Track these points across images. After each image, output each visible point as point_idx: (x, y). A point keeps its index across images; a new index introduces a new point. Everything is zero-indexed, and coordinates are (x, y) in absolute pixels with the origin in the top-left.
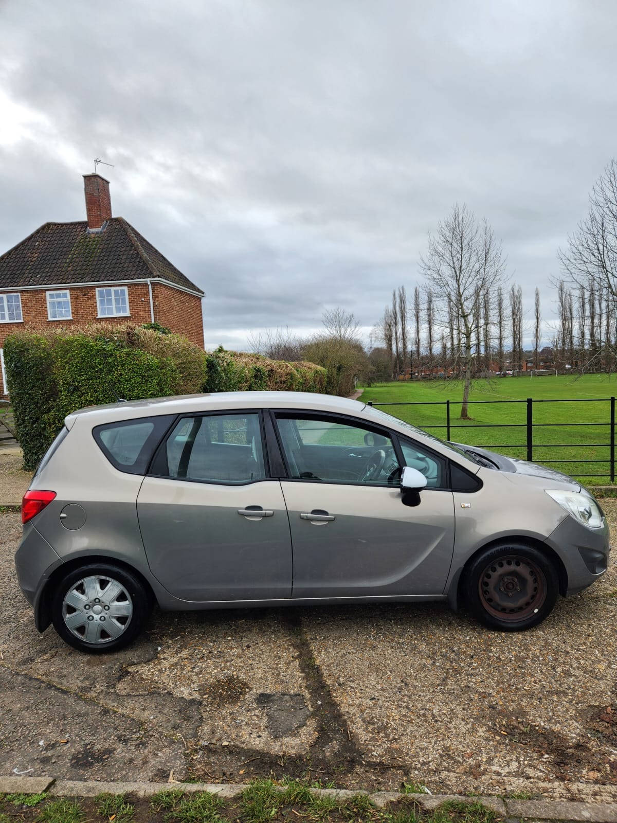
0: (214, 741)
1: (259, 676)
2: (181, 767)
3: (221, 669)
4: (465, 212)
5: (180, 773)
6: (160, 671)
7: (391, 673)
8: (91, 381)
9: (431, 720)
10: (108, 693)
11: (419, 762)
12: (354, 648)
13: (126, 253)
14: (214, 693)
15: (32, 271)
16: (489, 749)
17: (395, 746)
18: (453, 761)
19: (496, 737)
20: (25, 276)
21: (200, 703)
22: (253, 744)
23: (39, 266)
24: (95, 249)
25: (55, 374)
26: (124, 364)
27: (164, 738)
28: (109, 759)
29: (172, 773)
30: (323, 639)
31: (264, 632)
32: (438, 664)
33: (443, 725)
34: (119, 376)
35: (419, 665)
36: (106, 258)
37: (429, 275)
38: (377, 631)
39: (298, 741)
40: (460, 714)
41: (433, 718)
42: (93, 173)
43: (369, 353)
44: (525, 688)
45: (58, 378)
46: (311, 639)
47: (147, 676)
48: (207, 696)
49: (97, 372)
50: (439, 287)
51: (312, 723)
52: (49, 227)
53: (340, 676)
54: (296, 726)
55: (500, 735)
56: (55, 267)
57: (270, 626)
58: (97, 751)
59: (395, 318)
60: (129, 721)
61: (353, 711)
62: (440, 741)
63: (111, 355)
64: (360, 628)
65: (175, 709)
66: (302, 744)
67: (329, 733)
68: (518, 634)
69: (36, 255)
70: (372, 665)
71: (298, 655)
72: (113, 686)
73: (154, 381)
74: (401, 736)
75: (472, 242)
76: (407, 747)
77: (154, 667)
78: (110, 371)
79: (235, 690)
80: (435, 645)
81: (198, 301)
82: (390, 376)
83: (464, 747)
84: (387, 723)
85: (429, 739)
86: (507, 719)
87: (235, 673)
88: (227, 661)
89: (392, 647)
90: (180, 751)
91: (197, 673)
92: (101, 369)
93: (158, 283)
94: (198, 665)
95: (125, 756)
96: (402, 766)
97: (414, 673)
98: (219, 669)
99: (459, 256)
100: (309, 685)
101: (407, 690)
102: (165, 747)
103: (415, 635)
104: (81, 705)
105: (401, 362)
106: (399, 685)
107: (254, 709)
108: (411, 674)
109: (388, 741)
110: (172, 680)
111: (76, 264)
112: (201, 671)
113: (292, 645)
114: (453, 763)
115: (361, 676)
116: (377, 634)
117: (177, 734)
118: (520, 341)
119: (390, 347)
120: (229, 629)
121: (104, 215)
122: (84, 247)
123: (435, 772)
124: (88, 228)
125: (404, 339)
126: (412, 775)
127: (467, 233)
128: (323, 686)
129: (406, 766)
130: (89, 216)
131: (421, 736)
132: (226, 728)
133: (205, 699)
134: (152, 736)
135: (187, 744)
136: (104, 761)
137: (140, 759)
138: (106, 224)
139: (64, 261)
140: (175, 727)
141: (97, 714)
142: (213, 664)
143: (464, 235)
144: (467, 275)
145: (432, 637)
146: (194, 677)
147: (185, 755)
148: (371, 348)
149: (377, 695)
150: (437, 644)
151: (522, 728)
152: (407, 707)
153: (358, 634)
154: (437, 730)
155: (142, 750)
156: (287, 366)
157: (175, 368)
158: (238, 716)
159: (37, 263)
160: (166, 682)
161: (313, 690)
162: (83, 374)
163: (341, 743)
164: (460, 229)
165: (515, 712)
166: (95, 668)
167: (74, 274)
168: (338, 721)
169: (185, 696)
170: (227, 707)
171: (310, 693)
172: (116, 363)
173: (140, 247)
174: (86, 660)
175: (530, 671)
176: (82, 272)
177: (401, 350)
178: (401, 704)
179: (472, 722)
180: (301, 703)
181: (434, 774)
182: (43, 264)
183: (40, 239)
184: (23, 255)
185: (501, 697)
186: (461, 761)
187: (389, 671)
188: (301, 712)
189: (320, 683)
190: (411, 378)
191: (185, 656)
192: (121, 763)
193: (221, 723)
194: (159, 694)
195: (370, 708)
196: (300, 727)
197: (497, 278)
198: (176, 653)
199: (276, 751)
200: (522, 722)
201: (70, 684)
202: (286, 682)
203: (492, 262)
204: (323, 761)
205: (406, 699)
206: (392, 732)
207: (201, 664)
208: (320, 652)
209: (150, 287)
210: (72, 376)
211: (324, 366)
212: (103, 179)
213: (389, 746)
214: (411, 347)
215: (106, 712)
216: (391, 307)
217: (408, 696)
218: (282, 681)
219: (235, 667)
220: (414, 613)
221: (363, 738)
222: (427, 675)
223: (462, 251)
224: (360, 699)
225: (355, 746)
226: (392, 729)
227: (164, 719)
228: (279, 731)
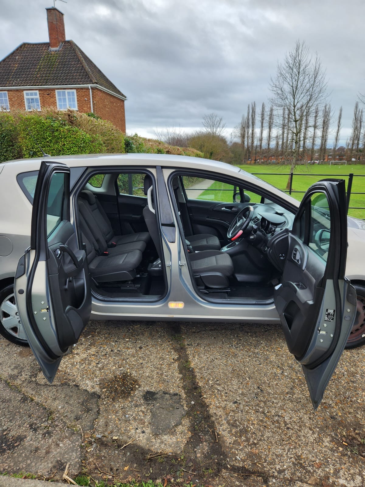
0: (106, 434)
1: (147, 375)
2: (76, 460)
3: (118, 366)
4: (304, 46)
5: (75, 466)
6: (73, 364)
7: (249, 379)
8: (44, 148)
9: (284, 427)
10: (30, 382)
11: (275, 469)
12: (220, 355)
13: (75, 66)
14: (111, 388)
15: (14, 76)
16: (335, 460)
17: (255, 451)
18: (305, 471)
19: (339, 448)
20: (10, 79)
21: (99, 397)
22: (137, 439)
23: (19, 73)
24: (54, 62)
25: (20, 142)
26: (66, 138)
27: (66, 429)
28: (19, 447)
29: (67, 466)
30: (197, 345)
31: (153, 336)
32: (286, 374)
33: (294, 433)
34: (63, 146)
35: (271, 374)
36: (61, 69)
37: (275, 91)
38: (237, 341)
39: (174, 439)
40: (308, 423)
41: (285, 425)
42: (52, 7)
43: (230, 145)
44: (358, 401)
45: (22, 146)
46: (188, 345)
47: (62, 368)
48: (105, 390)
49: (48, 142)
50: (281, 100)
51: (186, 422)
52: (25, 46)
53: (209, 379)
54: (173, 425)
55: (342, 446)
56: (28, 74)
57: (157, 332)
58: (11, 437)
59: (248, 123)
60: (41, 410)
61: (220, 413)
62: (292, 449)
63: (57, 130)
64: (224, 338)
65: (79, 401)
66: (177, 442)
67: (200, 434)
68: (347, 351)
69: (17, 65)
70: (234, 370)
71: (178, 358)
72: (35, 375)
73: (87, 151)
74: (259, 441)
75: (306, 68)
76: (265, 453)
77: (69, 361)
78: (57, 142)
79: (128, 386)
80: (283, 357)
81: (122, 102)
82: (242, 161)
83: (313, 457)
84: (247, 426)
85: (283, 446)
86: (347, 430)
87: (129, 371)
88: (124, 359)
89: (249, 356)
90: (77, 443)
91: (100, 369)
92: (50, 140)
93: (96, 88)
94: (102, 361)
95: (33, 444)
96: (261, 473)
97: (268, 380)
98: (117, 366)
99: (297, 78)
100: (185, 385)
101: (262, 396)
102: (66, 437)
103: (267, 347)
104: (7, 392)
105: (250, 152)
106: (256, 391)
107: (141, 405)
108: (265, 382)
109: (249, 445)
110: (80, 374)
111: (42, 72)
112: (103, 367)
113: (173, 348)
114: (305, 473)
115: (226, 380)
116: (238, 344)
117: (78, 425)
118: (325, 141)
119: (243, 142)
120: (128, 332)
121: (60, 38)
122: (48, 61)
123: (290, 481)
124: (50, 47)
125: (253, 137)
126: (270, 483)
127: (304, 62)
128: (196, 387)
129: (265, 473)
130: (50, 38)
131: (276, 442)
132: (117, 422)
133: (104, 392)
134: (57, 426)
135: (84, 436)
136: (14, 448)
137: (45, 448)
138: (62, 44)
139: (35, 70)
140: (77, 418)
141: (17, 401)
142: (113, 361)
143: (302, 63)
144: (300, 92)
145: (280, 349)
146: (98, 371)
147: (81, 447)
148: (231, 142)
149: (238, 399)
150: (284, 356)
151: (360, 440)
152: (263, 413)
153: (223, 343)
154: (290, 438)
155: (47, 439)
156: (178, 149)
157: (102, 142)
158: (128, 411)
159: (17, 71)
160: (75, 374)
161: (188, 390)
162: (38, 143)
163: (209, 444)
164: (299, 59)
165: (353, 423)
166: (24, 358)
167: (41, 80)
168: (207, 422)
169: (89, 389)
170: (120, 402)
171: (186, 393)
172: (60, 136)
173: (84, 62)
174: (19, 351)
175: (360, 385)
176: (47, 78)
177: (250, 144)
178: (258, 409)
179: (318, 432)
180: (178, 403)
181: (289, 483)
182: (21, 72)
183: (19, 54)
184: (8, 66)
185: (339, 408)
186: (312, 471)
187: (248, 377)
188: (178, 412)
189: (194, 384)
190: (255, 163)
191: (93, 353)
192: (28, 451)
193: (114, 416)
194: (69, 385)
195: (233, 411)
196: (176, 425)
197: (320, 95)
198: (87, 349)
199: (156, 449)
200: (359, 434)
201: (3, 371)
202: (168, 382)
203: (318, 84)
204: (194, 461)
205: (262, 404)
206: (252, 436)
207: (103, 361)
208: (194, 357)
209: (91, 90)
210: (31, 144)
211: (201, 151)
212: (59, 12)
213: (250, 450)
214: (256, 143)
215: (25, 399)
216: (246, 115)
217: (263, 401)
218: (164, 380)
219: (129, 365)
220: (265, 328)
221: (229, 441)
222: (278, 383)
223: (299, 74)
224: (225, 402)
225: (221, 448)
226: (252, 434)
227: (69, 410)
228: (160, 429)
